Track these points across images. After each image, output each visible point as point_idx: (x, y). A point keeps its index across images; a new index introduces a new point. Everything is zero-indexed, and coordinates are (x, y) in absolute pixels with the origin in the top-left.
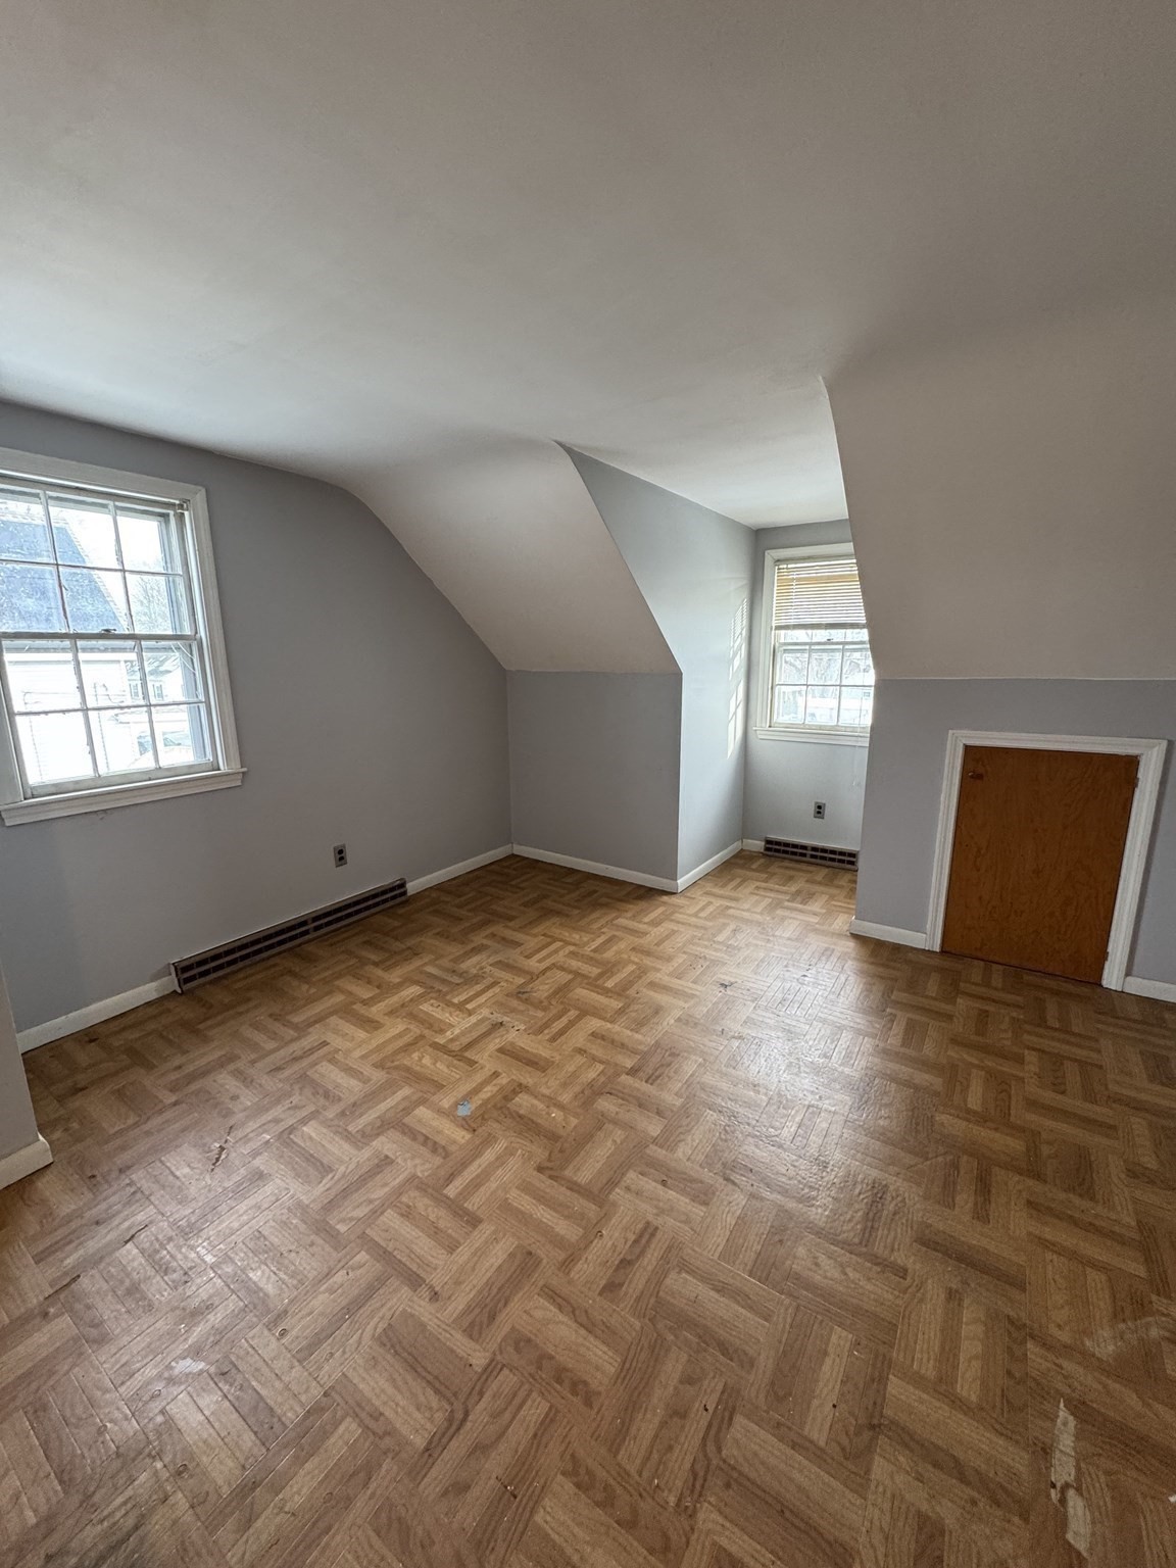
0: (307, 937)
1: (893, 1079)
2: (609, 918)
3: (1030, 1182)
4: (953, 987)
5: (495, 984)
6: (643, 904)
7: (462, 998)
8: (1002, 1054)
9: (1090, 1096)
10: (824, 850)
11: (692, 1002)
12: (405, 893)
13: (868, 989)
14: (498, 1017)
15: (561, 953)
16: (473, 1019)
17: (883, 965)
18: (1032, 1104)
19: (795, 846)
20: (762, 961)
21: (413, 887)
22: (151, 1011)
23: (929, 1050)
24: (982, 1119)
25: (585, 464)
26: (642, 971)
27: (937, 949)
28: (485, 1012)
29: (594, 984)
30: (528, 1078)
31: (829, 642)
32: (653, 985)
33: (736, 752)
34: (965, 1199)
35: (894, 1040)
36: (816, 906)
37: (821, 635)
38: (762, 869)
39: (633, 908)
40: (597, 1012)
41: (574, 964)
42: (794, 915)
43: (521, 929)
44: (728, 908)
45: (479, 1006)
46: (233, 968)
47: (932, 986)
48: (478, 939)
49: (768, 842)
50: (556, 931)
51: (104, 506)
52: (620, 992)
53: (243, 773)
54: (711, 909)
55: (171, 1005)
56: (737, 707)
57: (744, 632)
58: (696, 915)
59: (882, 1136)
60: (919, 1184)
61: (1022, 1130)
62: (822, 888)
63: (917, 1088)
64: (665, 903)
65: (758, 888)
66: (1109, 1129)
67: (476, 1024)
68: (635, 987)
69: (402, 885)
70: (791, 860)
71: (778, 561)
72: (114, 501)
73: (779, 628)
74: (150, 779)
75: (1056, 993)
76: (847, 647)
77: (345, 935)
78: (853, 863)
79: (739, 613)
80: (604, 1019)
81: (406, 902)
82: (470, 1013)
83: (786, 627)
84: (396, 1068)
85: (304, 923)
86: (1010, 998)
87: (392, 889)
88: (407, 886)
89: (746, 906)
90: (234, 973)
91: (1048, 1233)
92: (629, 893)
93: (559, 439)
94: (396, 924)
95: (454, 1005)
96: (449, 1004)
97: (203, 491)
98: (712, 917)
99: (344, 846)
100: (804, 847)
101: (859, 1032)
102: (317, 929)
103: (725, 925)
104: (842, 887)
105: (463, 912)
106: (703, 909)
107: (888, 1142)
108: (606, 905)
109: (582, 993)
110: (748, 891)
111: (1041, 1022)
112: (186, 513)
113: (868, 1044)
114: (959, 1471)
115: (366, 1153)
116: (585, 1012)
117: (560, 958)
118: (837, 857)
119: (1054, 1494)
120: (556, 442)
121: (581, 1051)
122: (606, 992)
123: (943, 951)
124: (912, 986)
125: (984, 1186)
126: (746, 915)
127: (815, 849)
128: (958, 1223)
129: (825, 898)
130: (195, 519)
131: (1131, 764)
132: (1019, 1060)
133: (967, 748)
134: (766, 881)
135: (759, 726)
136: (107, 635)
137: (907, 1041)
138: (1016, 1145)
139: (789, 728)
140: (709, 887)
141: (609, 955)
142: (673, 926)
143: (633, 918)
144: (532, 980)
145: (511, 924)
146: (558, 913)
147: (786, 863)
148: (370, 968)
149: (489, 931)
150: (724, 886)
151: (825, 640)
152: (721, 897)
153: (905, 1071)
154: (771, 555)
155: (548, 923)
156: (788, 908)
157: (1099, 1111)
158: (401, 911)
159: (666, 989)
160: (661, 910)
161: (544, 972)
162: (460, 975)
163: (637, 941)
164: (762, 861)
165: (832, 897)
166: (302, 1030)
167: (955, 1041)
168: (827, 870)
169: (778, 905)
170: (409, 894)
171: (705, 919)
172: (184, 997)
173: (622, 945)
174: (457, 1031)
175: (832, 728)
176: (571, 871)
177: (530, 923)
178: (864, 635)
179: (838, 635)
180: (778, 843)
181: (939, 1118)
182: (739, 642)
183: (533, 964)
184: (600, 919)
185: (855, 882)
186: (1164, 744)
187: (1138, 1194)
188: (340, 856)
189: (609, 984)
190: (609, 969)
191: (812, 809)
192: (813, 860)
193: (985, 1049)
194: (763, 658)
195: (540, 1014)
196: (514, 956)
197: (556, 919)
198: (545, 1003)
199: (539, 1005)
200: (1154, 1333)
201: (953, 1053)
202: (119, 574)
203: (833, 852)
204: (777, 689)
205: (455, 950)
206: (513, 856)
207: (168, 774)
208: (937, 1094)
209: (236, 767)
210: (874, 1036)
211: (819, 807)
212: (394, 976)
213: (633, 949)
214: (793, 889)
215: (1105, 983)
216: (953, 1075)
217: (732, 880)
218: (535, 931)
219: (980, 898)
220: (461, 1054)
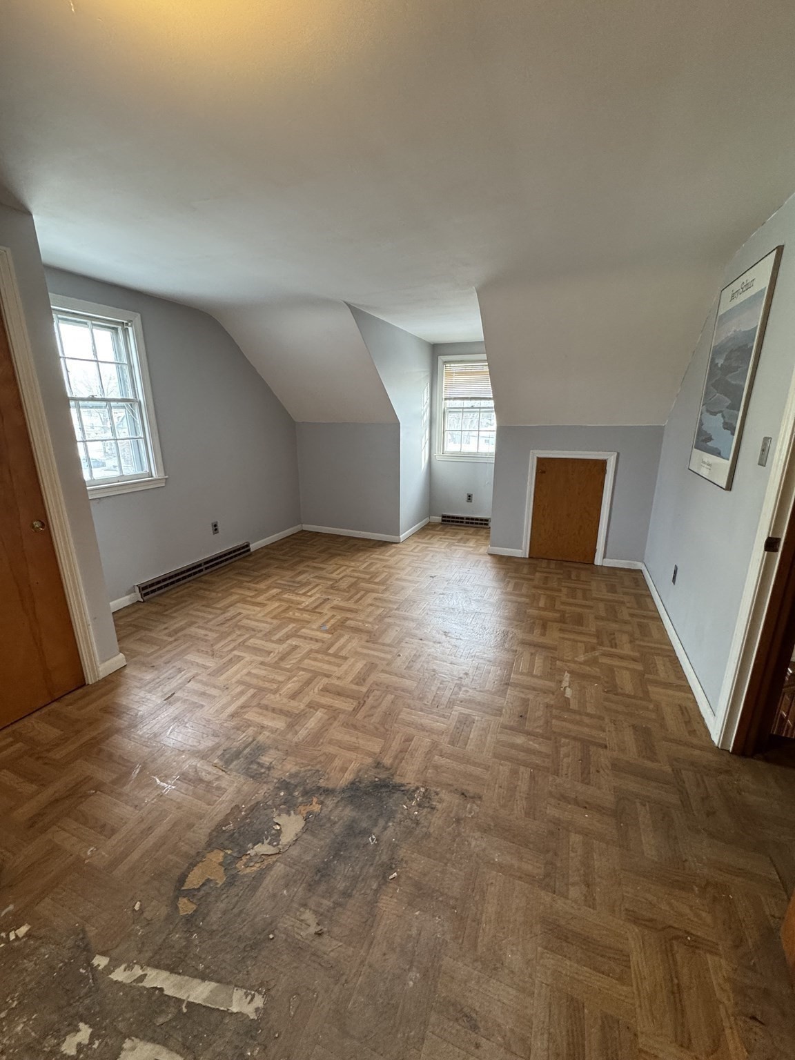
0: (201, 574)
1: (509, 601)
2: (368, 555)
3: (561, 624)
4: (534, 569)
5: (317, 585)
6: (383, 549)
7: (304, 591)
8: (552, 590)
9: (585, 598)
10: (472, 519)
11: (418, 584)
12: (249, 550)
13: (498, 573)
14: (325, 597)
15: (347, 571)
16: (313, 598)
17: (504, 564)
18: (563, 603)
19: (457, 518)
20: (448, 566)
21: (253, 547)
22: (130, 610)
23: (524, 591)
24: (545, 609)
25: (356, 312)
26: (391, 575)
27: (527, 556)
28: (318, 595)
29: (368, 581)
30: (349, 615)
31: (472, 407)
32: (397, 579)
33: (426, 467)
34: (537, 631)
35: (510, 589)
36: (471, 544)
37: (467, 404)
38: (442, 530)
39: (378, 551)
40: (373, 591)
41: (356, 574)
42: (460, 548)
43: (322, 562)
44: (428, 547)
45: (315, 593)
46: (166, 589)
47: (525, 570)
48: (300, 568)
49: (444, 517)
50: (341, 562)
51: (86, 323)
52: (383, 583)
53: (166, 479)
54: (419, 548)
55: (141, 606)
56: (426, 443)
57: (428, 401)
58: (411, 551)
59: (508, 618)
60: (520, 629)
61: (559, 611)
62: (472, 537)
63: (519, 603)
64: (395, 547)
65: (441, 538)
66: (590, 607)
67: (315, 600)
68: (390, 581)
69: (248, 546)
70: (457, 525)
71: (445, 362)
72: (91, 320)
73: (446, 399)
74: (119, 482)
75: (576, 568)
76: (481, 410)
77: (222, 572)
78: (487, 524)
79: (426, 391)
80: (378, 593)
81: (250, 555)
82: (311, 596)
83: (450, 399)
84: (284, 618)
85: (200, 565)
86: (559, 571)
87: (243, 548)
88: (251, 546)
89: (436, 546)
90: (167, 591)
91: (566, 636)
92: (374, 545)
93: (346, 300)
94: (251, 565)
95: (300, 594)
96: (297, 594)
97: (139, 315)
98: (420, 551)
99: (217, 522)
100: (462, 518)
101: (494, 587)
102: (207, 568)
103: (428, 554)
104: (482, 536)
105: (286, 557)
106: (414, 549)
107: (509, 619)
108: (362, 550)
109: (363, 585)
110: (436, 540)
111: (570, 577)
112: (130, 329)
113: (499, 591)
114: (534, 689)
115: (285, 646)
116: (368, 591)
117: (348, 572)
118: (479, 522)
119: (562, 689)
120: (345, 302)
121: (371, 605)
122: (376, 583)
123: (530, 557)
124: (516, 571)
125: (544, 627)
126: (437, 550)
127: (468, 519)
128: (536, 637)
129: (474, 540)
130: (136, 332)
131: (603, 463)
132: (560, 591)
133: (539, 459)
134: (444, 535)
135: (437, 454)
136: (92, 399)
137: (515, 589)
138: (557, 615)
139: (453, 454)
140: (416, 539)
141: (373, 569)
142: (401, 556)
143: (380, 554)
144: (337, 582)
145: (315, 561)
146: (340, 555)
147: (453, 527)
148: (245, 584)
149: (306, 564)
150: (423, 538)
151: (470, 406)
152: (424, 543)
153: (514, 598)
154: (441, 359)
155: (336, 559)
156: (457, 546)
157: (587, 603)
158: (251, 559)
159: (404, 580)
160: (393, 550)
161: (341, 579)
162: (298, 583)
163: (385, 563)
164: (441, 526)
165: (478, 540)
166: (225, 609)
167: (535, 587)
168: (474, 529)
169: (453, 544)
170: (252, 550)
171: (417, 552)
172: (145, 603)
173: (378, 566)
174: (307, 603)
175: (475, 454)
176: (340, 536)
177: (326, 559)
178: (491, 403)
179: (476, 403)
180: (449, 517)
181: (528, 611)
182: (425, 408)
183: (334, 575)
184: (362, 556)
185: (489, 533)
186: (616, 454)
187: (598, 623)
188: (215, 528)
189: (377, 580)
190: (375, 575)
191: (466, 497)
192: (467, 525)
193: (547, 589)
194: (439, 416)
195: (346, 594)
196: (323, 573)
197: (339, 557)
198: (347, 590)
199: (344, 591)
200: (597, 654)
201: (533, 591)
202: (95, 363)
203: (477, 519)
204: (446, 433)
205: (290, 573)
206: (303, 531)
207: (127, 479)
208: (527, 604)
209: (162, 476)
210: (500, 588)
211: (469, 496)
212: (262, 586)
213: (384, 567)
214: (459, 537)
215: (596, 563)
216: (534, 598)
217: (427, 536)
218: (330, 563)
219: (545, 530)
220: (314, 610)
